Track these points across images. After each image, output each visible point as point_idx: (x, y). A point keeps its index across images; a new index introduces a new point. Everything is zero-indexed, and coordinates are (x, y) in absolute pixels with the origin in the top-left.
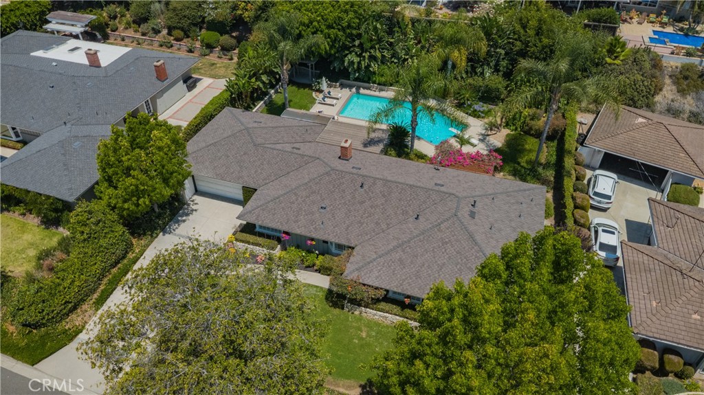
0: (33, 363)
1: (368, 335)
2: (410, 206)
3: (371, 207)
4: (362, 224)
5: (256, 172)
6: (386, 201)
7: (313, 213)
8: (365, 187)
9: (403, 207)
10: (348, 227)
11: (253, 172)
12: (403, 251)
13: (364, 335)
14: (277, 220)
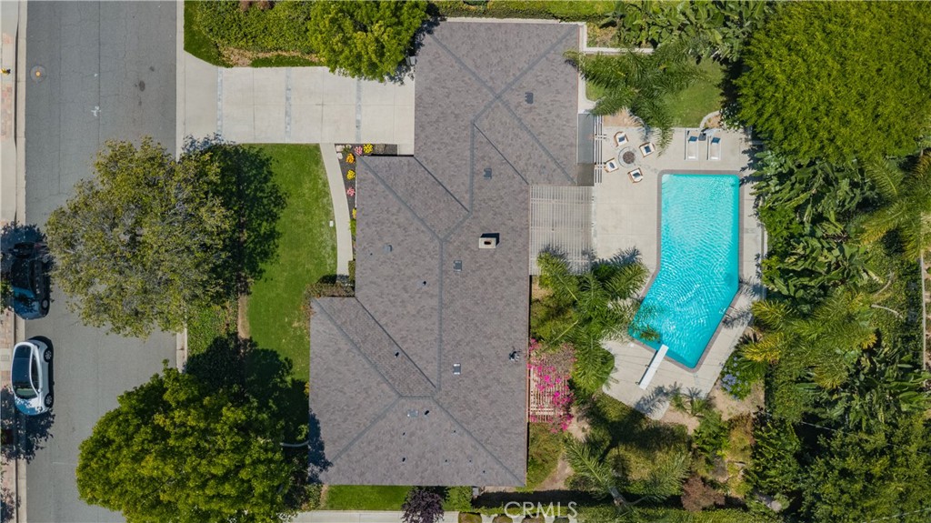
0: (186, 49)
1: (295, 328)
2: (414, 343)
3: (403, 302)
4: (381, 297)
5: (434, 143)
6: (414, 316)
7: (381, 239)
8: (425, 288)
9: (410, 337)
10: (375, 283)
11: (434, 139)
12: (349, 351)
13: (296, 324)
14: (364, 203)
